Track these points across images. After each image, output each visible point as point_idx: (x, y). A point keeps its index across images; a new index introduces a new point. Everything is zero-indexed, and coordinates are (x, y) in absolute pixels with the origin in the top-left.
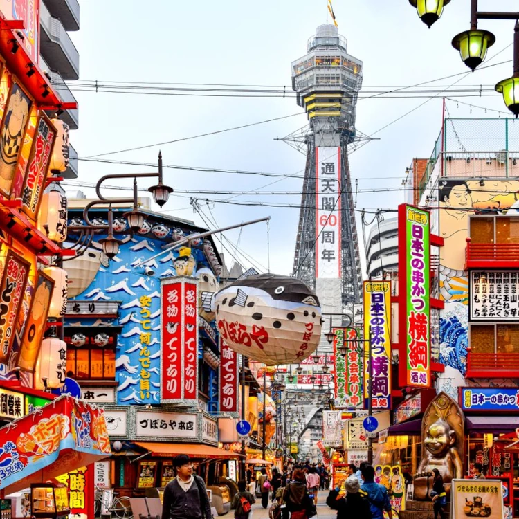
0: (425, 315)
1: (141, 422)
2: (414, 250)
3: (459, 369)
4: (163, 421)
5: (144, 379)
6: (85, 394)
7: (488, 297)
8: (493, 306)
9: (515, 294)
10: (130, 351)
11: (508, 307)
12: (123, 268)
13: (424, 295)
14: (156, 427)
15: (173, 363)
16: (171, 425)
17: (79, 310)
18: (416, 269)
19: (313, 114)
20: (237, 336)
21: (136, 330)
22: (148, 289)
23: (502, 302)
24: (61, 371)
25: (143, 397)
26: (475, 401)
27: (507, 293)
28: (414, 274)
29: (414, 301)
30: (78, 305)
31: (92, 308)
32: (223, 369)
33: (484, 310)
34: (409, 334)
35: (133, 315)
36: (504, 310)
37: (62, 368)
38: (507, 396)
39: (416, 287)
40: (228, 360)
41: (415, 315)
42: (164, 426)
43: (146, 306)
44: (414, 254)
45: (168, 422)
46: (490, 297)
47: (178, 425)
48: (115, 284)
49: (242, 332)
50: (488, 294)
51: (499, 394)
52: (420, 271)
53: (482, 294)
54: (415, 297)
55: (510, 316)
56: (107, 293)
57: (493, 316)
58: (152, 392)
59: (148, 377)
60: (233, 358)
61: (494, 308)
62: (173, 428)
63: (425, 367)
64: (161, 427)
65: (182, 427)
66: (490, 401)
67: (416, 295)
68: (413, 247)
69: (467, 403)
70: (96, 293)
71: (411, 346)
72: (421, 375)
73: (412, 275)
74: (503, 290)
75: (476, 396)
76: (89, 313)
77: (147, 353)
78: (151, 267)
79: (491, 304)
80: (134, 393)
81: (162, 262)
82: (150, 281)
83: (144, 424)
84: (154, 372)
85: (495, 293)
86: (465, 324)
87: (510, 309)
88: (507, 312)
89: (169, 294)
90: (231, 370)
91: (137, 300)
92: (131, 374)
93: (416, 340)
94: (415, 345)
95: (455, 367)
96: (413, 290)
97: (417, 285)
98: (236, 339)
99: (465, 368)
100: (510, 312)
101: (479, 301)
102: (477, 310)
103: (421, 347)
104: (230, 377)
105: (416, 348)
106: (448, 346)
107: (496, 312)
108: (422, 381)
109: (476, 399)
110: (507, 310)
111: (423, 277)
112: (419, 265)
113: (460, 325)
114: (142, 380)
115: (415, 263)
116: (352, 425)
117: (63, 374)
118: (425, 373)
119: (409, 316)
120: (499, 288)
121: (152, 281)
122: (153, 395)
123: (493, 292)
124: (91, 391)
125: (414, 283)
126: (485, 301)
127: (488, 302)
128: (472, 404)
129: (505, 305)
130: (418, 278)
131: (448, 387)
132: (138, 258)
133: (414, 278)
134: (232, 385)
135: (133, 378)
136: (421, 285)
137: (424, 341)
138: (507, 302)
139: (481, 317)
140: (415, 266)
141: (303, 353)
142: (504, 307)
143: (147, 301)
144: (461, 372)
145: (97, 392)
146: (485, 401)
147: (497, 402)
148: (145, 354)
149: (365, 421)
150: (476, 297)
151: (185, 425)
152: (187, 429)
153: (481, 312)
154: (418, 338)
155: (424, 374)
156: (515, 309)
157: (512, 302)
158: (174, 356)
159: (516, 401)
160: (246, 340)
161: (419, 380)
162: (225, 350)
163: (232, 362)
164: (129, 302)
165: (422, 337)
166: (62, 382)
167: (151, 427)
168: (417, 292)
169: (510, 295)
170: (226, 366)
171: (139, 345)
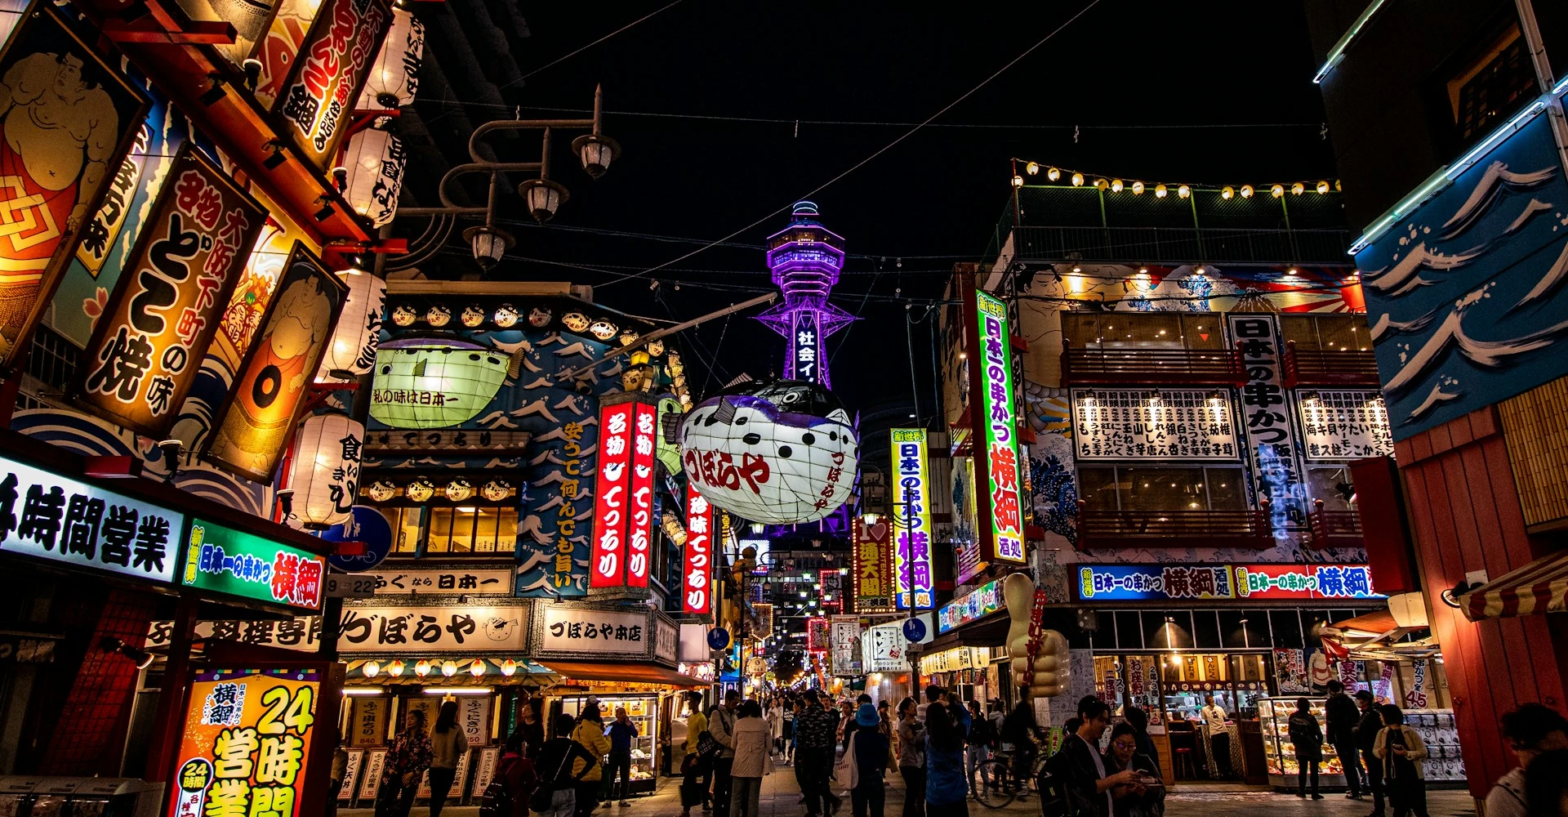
0: (1012, 451)
1: (553, 627)
2: (989, 353)
3: (1067, 536)
4: (590, 625)
5: (562, 554)
6: (462, 580)
7: (1100, 426)
8: (1108, 439)
9: (1139, 423)
10: (543, 508)
11: (1132, 442)
12: (541, 381)
13: (1008, 421)
14: (578, 635)
15: (611, 528)
16: (603, 631)
17: (465, 443)
18: (995, 382)
20: (715, 473)
21: (556, 475)
22: (579, 412)
23: (1121, 433)
24: (343, 485)
25: (558, 584)
26: (1099, 586)
27: (1127, 420)
28: (993, 388)
29: (996, 428)
30: (465, 435)
31: (485, 439)
33: (1096, 446)
34: (991, 478)
35: (552, 452)
36: (1125, 445)
37: (346, 479)
38: (1149, 577)
39: (997, 408)
40: (698, 535)
41: (999, 449)
42: (592, 634)
43: (574, 438)
44: (990, 358)
45: (598, 627)
46: (1103, 426)
47: (615, 632)
48: (526, 405)
49: (726, 465)
50: (1099, 423)
51: (1135, 575)
52: (1001, 384)
53: (1091, 423)
54: (995, 422)
55: (1136, 454)
56: (512, 419)
57: (1111, 455)
58: (574, 576)
59: (569, 551)
60: (705, 531)
61: (1111, 443)
62: (606, 638)
63: (1018, 532)
64: (586, 635)
65: (621, 635)
66: (1123, 585)
67: (997, 419)
68: (989, 349)
69: (1087, 589)
70: (496, 419)
71: (996, 497)
72: (1013, 544)
73: (990, 389)
74: (1121, 417)
75: (1100, 577)
76: (481, 447)
77: (570, 511)
78: (585, 381)
79: (1106, 438)
80: (545, 577)
81: (603, 377)
82: (583, 401)
83: (558, 630)
84: (580, 542)
85: (1110, 421)
86: (1069, 467)
87: (1135, 444)
88: (1130, 449)
89: (611, 421)
91: (560, 429)
92: (541, 547)
93: (1002, 488)
94: (1001, 495)
95: (1060, 534)
96: (993, 411)
97: (998, 404)
98: (713, 479)
99: (1075, 534)
100: (1135, 449)
101: (1087, 433)
102: (1085, 446)
103: (1010, 500)
104: (700, 560)
105: (1003, 500)
106: (1047, 500)
107: (1114, 448)
108: (1014, 553)
109: (1101, 582)
110: (1131, 445)
111: (1005, 394)
112: (999, 376)
113: (1062, 467)
114: (559, 556)
115: (993, 372)
116: (878, 634)
117: (346, 491)
118: (1018, 540)
119: (990, 451)
120: (1115, 413)
121: (586, 402)
122: (575, 580)
123: (1107, 420)
124: (472, 573)
125: (994, 402)
126: (1096, 433)
127: (1100, 433)
128: (1095, 591)
129: (1126, 438)
130: (998, 393)
131: (1052, 564)
132: (566, 368)
133: (993, 394)
135: (545, 553)
136: (1002, 405)
137: (1013, 490)
138: (1128, 435)
139: (1092, 456)
140: (994, 377)
141: (825, 502)
142: (1126, 442)
143: (576, 431)
144: (1070, 540)
145: (480, 575)
146: (1115, 585)
147: (1133, 588)
148: (568, 514)
149: (906, 627)
150: (1082, 425)
151: (628, 632)
152: (631, 638)
153: (1091, 448)
154: (1005, 485)
155: (1018, 543)
156: (1142, 445)
157: (1136, 433)
158: (614, 517)
159: (1163, 585)
160: (731, 479)
161: (1011, 552)
162: (693, 520)
164: (547, 433)
165: (1010, 484)
166: (340, 510)
167: (570, 635)
168: (998, 414)
169: (1133, 423)
170: (695, 543)
171: (558, 500)
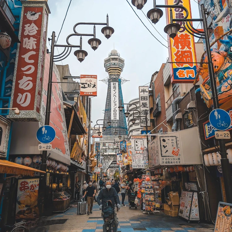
19: (110, 74)
32: (22, 61)
40: (29, 50)
60: (35, 47)
90: (32, 61)
104: (30, 69)
134: (31, 79)
162: (26, 40)
163: (34, 53)
170: (26, 57)
